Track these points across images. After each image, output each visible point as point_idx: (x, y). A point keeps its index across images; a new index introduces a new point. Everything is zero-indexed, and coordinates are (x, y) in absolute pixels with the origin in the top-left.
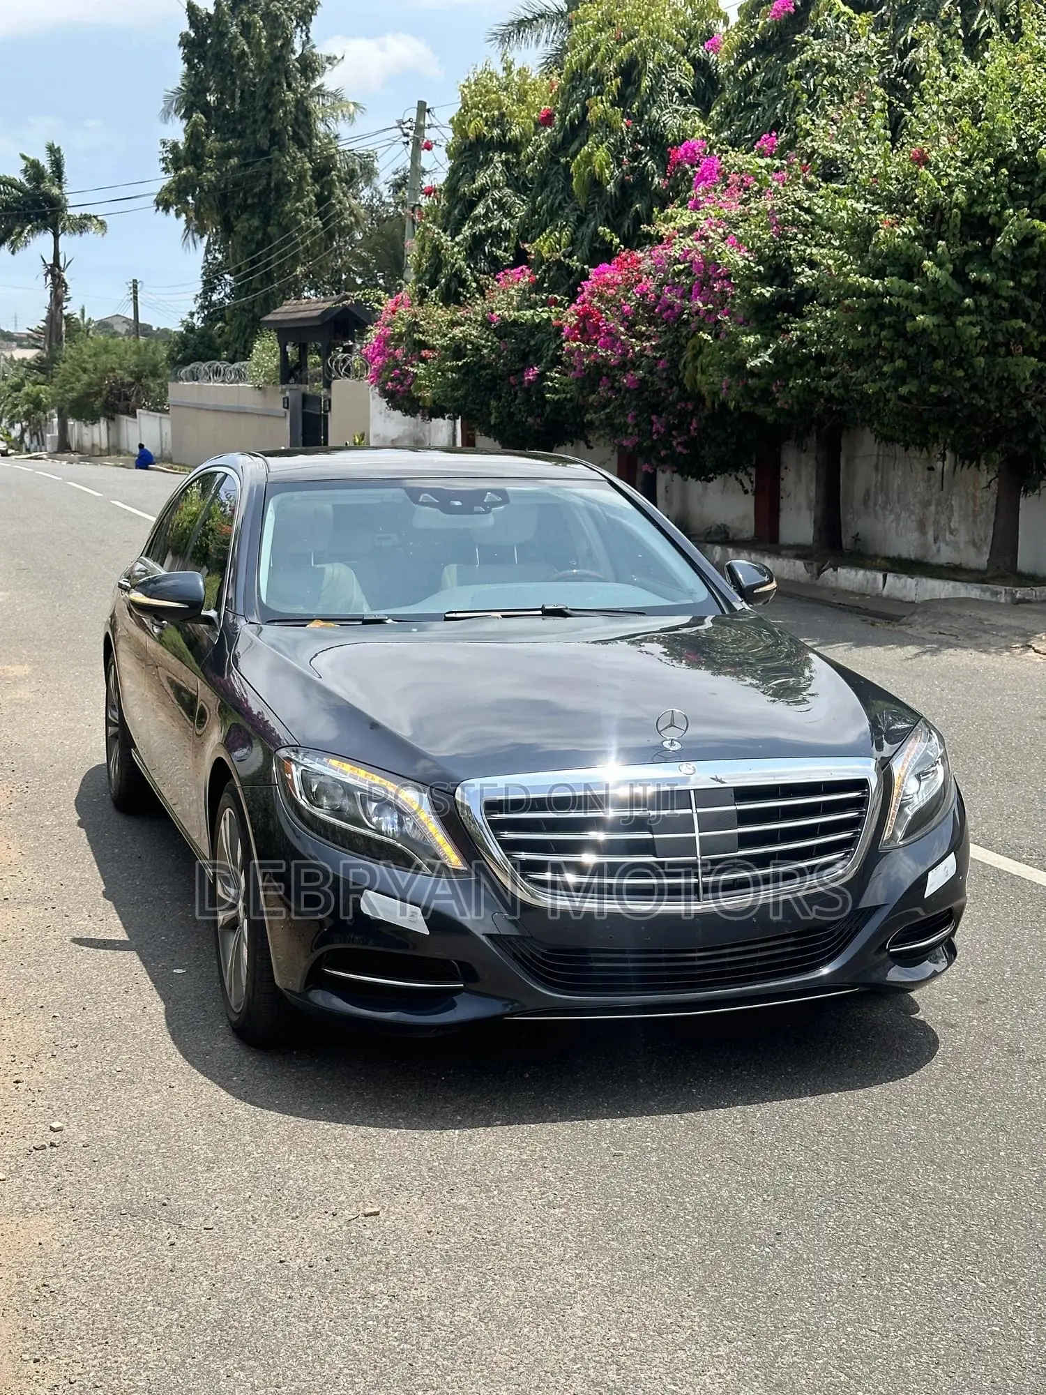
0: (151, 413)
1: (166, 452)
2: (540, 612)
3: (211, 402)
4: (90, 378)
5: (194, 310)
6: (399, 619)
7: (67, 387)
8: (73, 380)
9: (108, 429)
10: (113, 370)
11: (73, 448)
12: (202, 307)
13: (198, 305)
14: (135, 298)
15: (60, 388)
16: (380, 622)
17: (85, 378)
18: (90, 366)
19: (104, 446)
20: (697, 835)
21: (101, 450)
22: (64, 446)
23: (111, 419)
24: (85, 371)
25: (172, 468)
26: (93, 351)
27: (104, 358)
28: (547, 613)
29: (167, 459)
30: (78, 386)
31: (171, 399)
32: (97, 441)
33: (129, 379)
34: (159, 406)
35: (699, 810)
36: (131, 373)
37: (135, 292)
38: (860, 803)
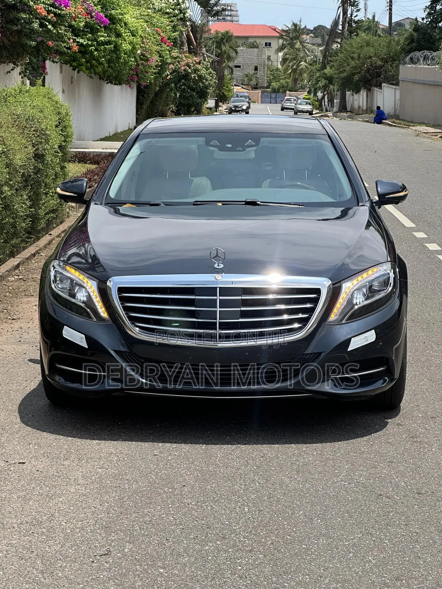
0: (390, 86)
1: (397, 112)
2: (244, 203)
3: (420, 77)
4: (356, 63)
5: (424, 17)
6: (166, 204)
7: (341, 69)
8: (345, 64)
9: (367, 96)
10: (370, 57)
11: (348, 110)
12: (429, 14)
13: (426, 13)
14: (391, 9)
15: (337, 70)
16: (157, 205)
17: (353, 63)
18: (355, 56)
19: (365, 108)
20: (218, 309)
21: (363, 110)
22: (343, 108)
23: (369, 90)
24: (352, 58)
25: (394, 122)
26: (360, 45)
27: (366, 49)
28: (247, 203)
29: (396, 117)
30: (348, 69)
31: (401, 77)
32: (361, 105)
33: (380, 63)
34: (394, 81)
35: (221, 298)
36: (382, 59)
37: (391, 5)
38: (315, 301)
